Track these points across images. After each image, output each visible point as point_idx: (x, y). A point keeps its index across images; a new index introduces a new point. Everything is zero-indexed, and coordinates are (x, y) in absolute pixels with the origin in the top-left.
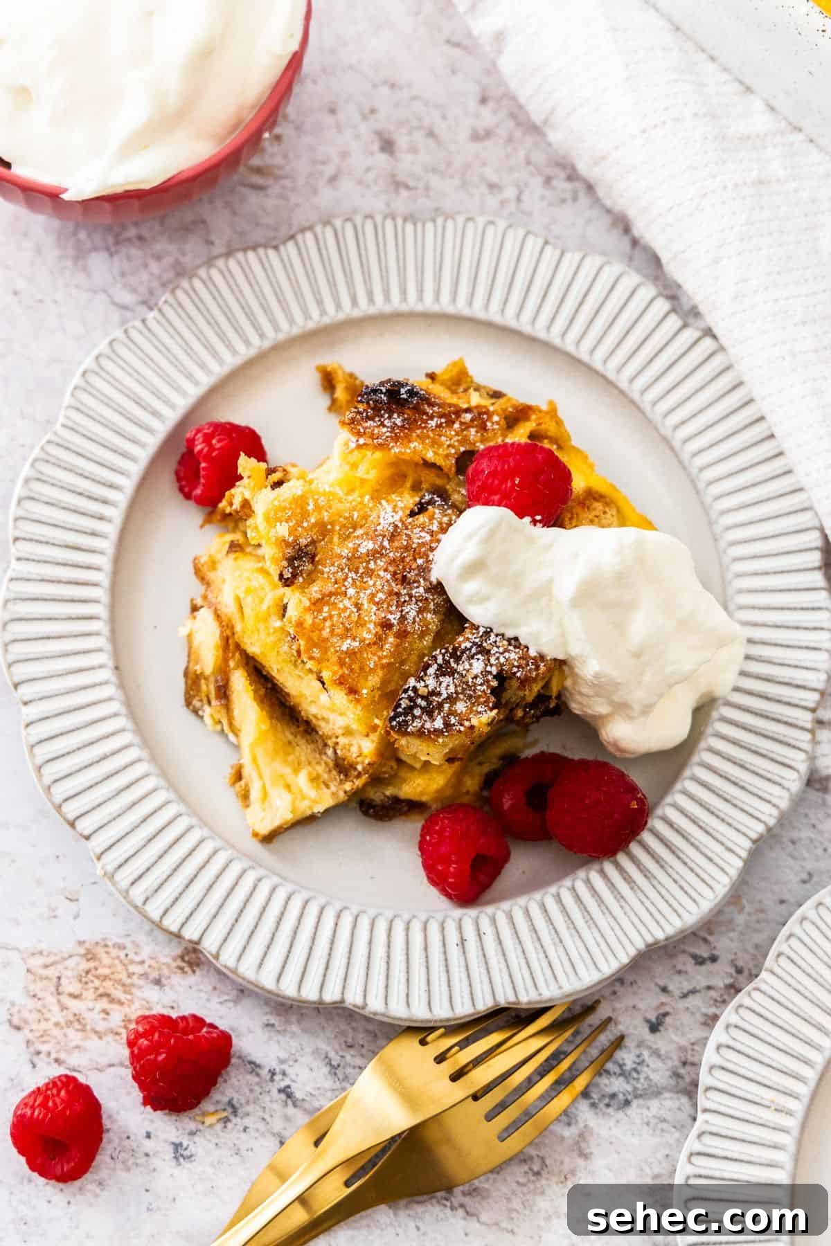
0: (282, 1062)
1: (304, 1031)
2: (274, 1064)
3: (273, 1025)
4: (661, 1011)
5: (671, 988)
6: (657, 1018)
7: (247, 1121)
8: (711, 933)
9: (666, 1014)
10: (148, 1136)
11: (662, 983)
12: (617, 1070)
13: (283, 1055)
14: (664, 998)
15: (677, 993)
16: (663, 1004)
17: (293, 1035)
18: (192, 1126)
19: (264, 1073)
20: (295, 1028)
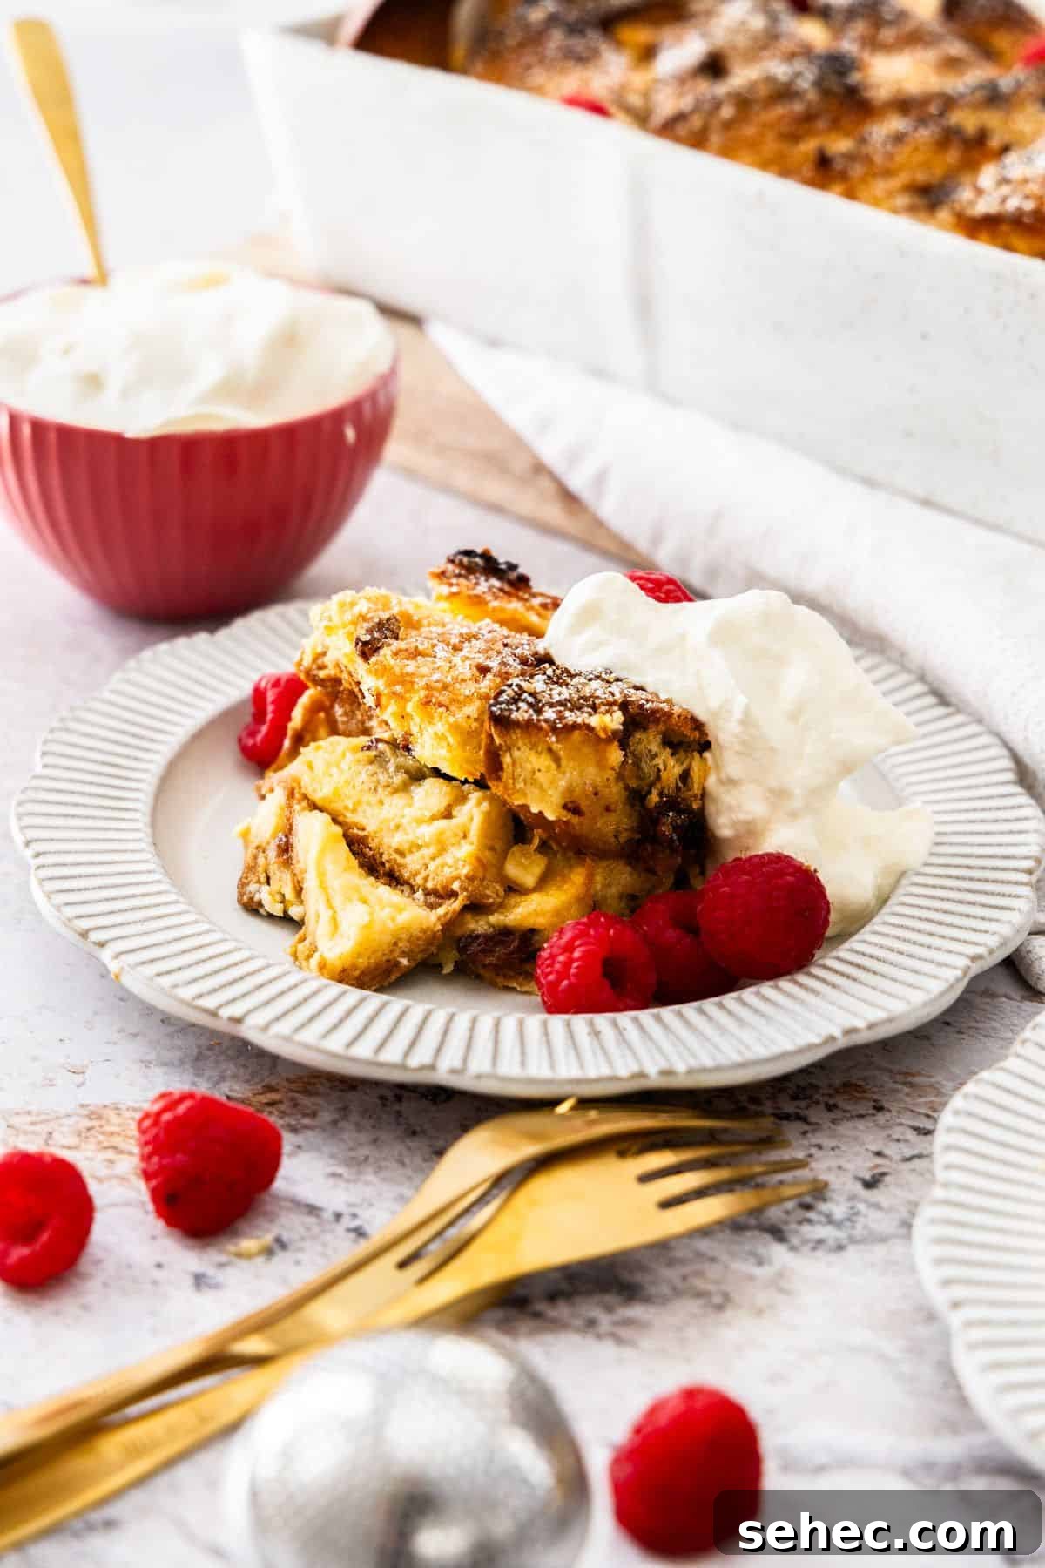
0: (351, 1205)
1: (384, 1180)
2: (341, 1208)
3: (340, 1176)
4: (876, 1171)
5: (887, 1152)
6: (873, 1177)
7: (300, 1256)
8: (935, 1110)
9: (883, 1174)
10: (159, 1266)
11: (874, 1148)
12: (823, 1219)
13: (353, 1199)
14: (879, 1161)
15: (897, 1157)
16: (877, 1166)
17: (367, 1183)
18: (223, 1258)
19: (327, 1215)
20: (370, 1177)
